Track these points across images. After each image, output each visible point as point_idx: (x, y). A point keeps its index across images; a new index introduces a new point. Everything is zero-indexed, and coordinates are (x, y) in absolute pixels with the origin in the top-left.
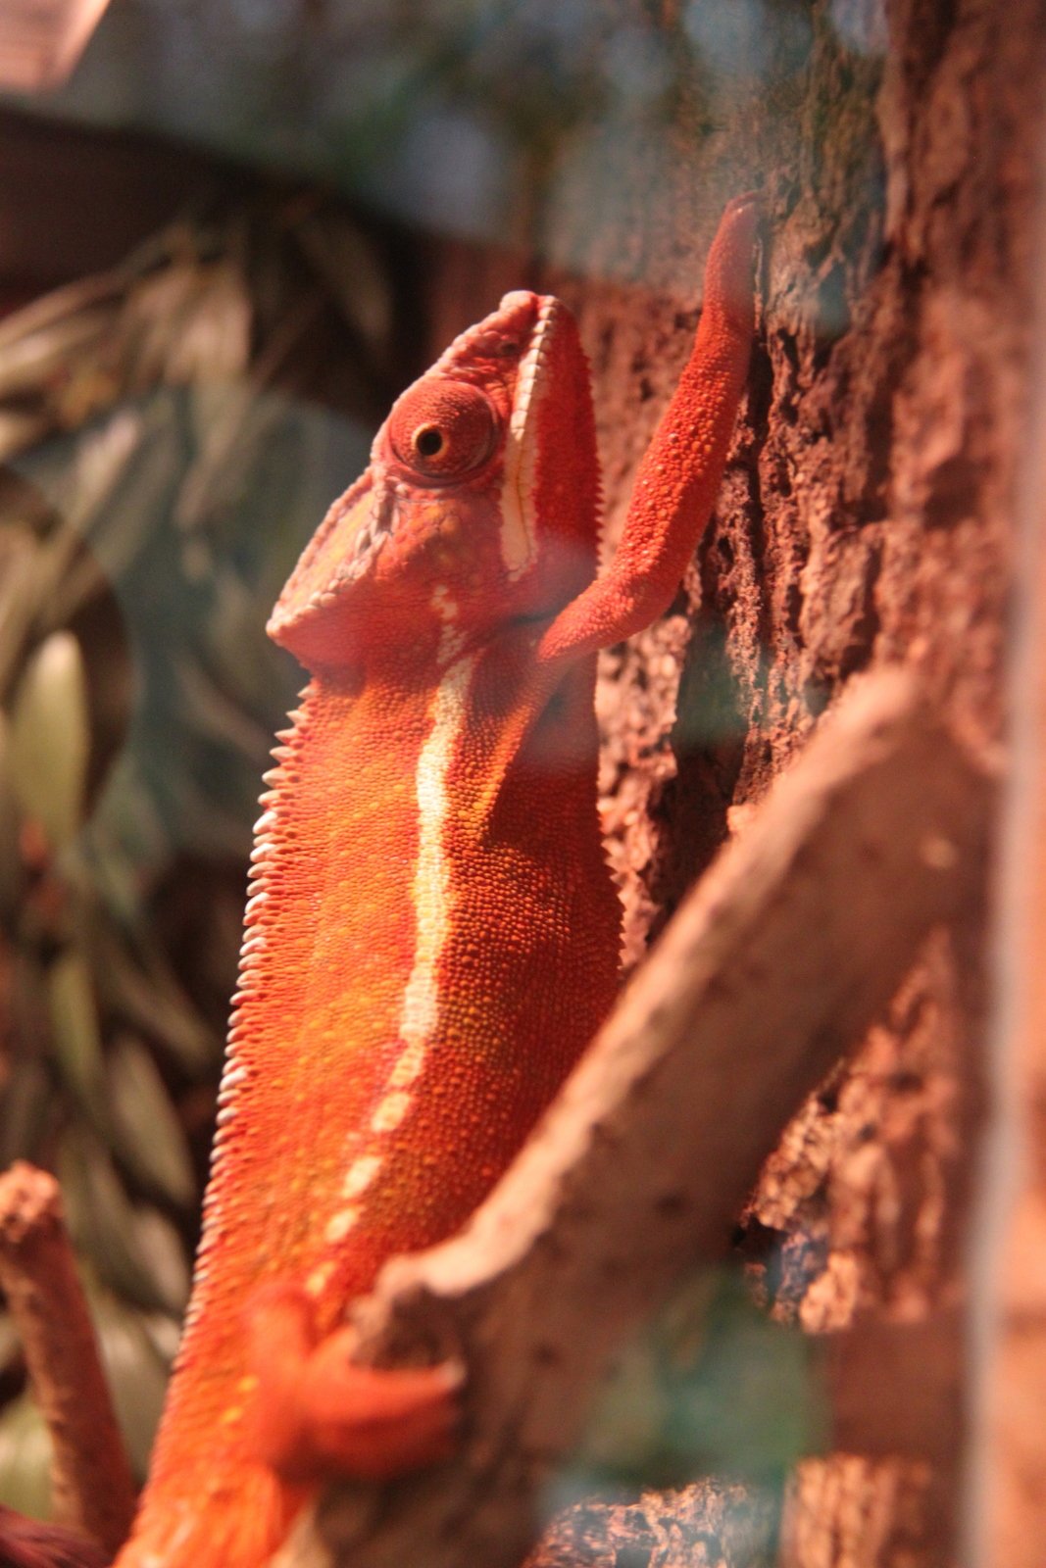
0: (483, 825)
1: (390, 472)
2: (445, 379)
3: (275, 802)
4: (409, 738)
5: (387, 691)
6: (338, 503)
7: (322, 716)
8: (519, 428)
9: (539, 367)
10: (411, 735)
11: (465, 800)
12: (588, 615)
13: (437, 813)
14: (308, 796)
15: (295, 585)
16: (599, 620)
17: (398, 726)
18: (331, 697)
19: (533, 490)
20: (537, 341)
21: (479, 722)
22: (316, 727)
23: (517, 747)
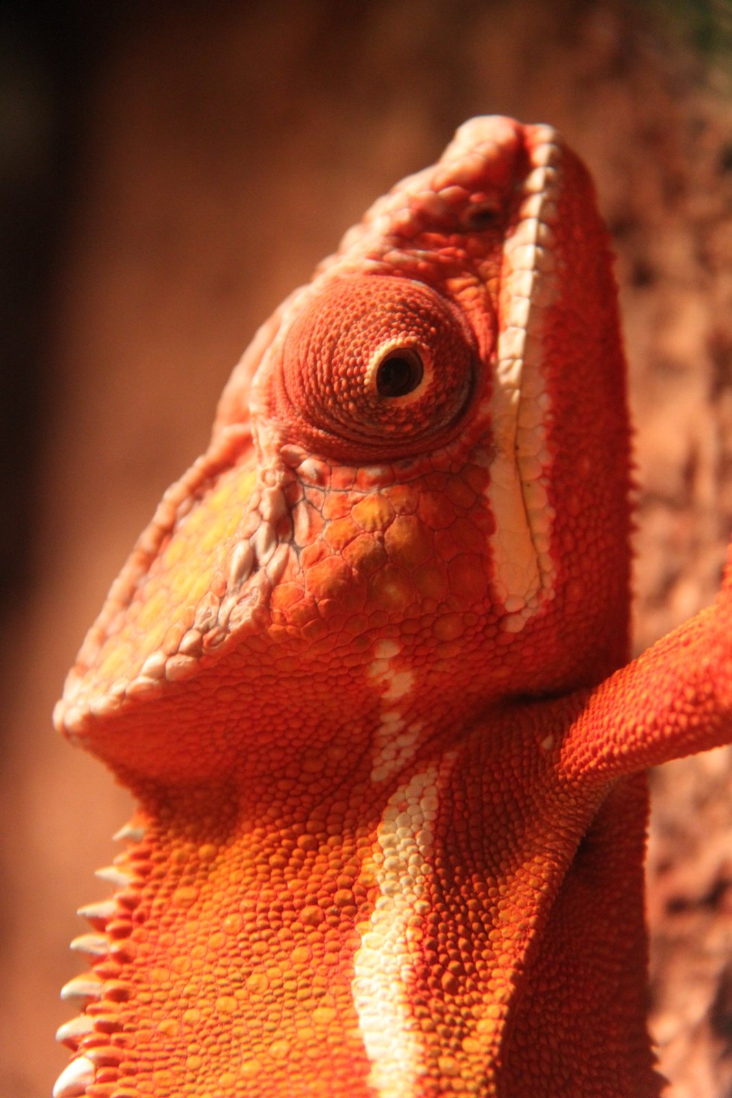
0: (485, 1084)
1: (286, 438)
2: (374, 272)
3: (86, 1040)
4: (330, 919)
5: (283, 832)
6: (175, 491)
7: (161, 876)
8: (513, 358)
9: (540, 251)
10: (337, 914)
11: (448, 1035)
12: (667, 699)
13: (402, 1065)
14: (145, 1027)
15: (103, 639)
16: (689, 708)
17: (309, 898)
18: (175, 843)
19: (544, 468)
20: (533, 206)
21: (458, 887)
22: (151, 897)
23: (531, 934)
